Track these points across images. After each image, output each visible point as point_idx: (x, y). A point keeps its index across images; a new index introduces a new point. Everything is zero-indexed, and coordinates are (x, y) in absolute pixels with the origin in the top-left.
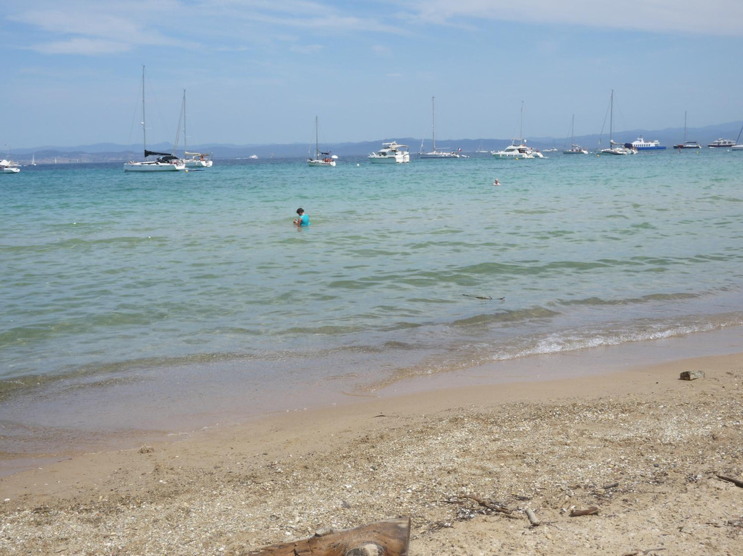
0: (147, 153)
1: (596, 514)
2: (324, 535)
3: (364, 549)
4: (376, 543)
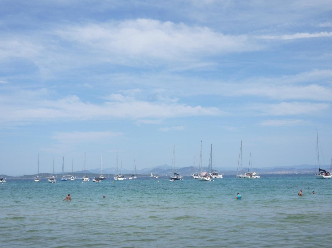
0: (320, 170)
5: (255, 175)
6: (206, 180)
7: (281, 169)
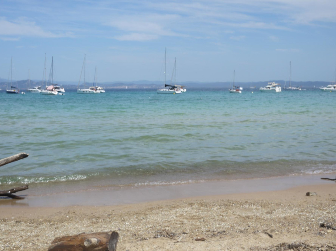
0: (166, 86)
1: (204, 240)
2: (81, 234)
3: (91, 240)
4: (97, 239)
5: (99, 90)
6: (53, 94)
7: (122, 84)
